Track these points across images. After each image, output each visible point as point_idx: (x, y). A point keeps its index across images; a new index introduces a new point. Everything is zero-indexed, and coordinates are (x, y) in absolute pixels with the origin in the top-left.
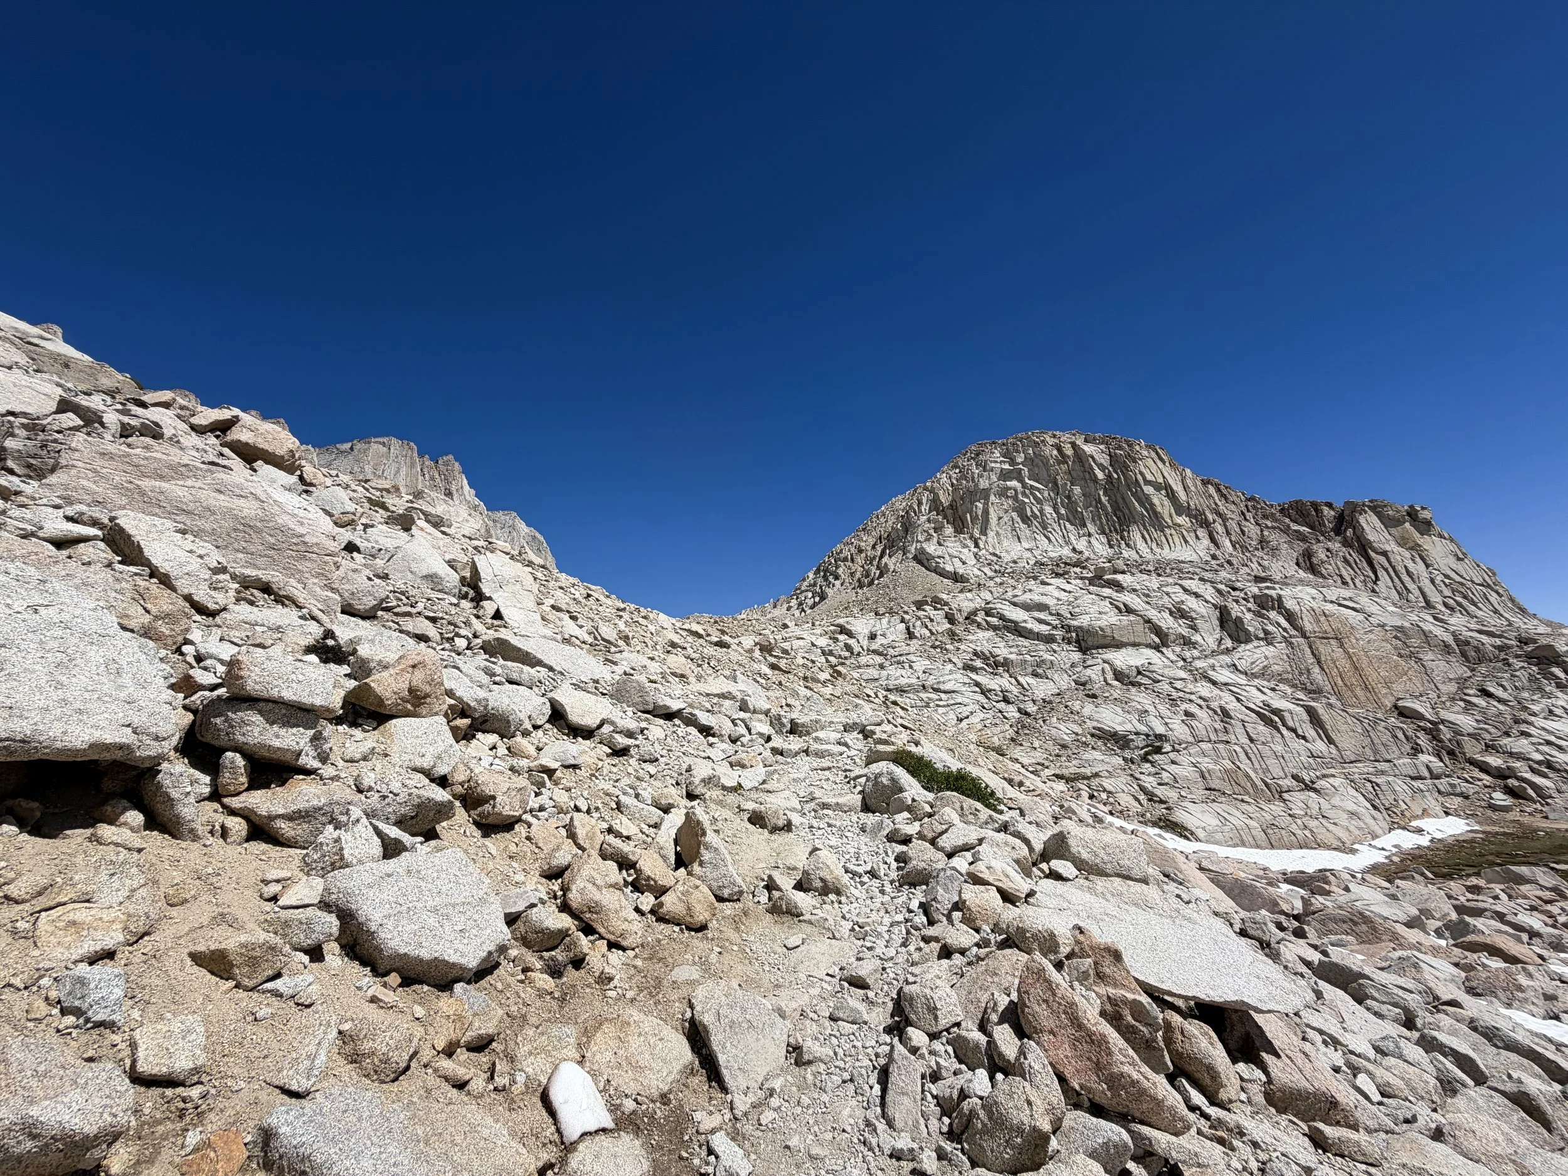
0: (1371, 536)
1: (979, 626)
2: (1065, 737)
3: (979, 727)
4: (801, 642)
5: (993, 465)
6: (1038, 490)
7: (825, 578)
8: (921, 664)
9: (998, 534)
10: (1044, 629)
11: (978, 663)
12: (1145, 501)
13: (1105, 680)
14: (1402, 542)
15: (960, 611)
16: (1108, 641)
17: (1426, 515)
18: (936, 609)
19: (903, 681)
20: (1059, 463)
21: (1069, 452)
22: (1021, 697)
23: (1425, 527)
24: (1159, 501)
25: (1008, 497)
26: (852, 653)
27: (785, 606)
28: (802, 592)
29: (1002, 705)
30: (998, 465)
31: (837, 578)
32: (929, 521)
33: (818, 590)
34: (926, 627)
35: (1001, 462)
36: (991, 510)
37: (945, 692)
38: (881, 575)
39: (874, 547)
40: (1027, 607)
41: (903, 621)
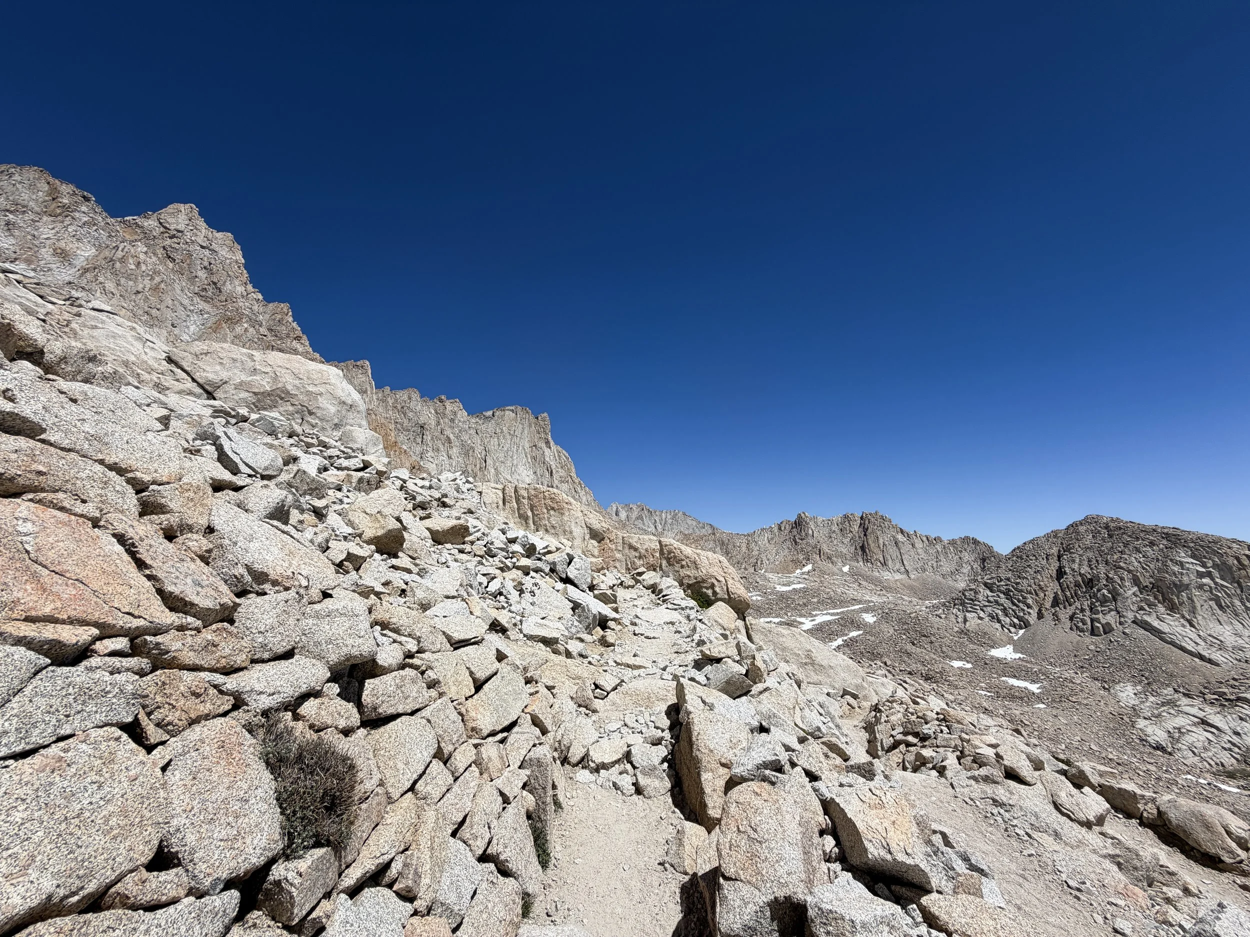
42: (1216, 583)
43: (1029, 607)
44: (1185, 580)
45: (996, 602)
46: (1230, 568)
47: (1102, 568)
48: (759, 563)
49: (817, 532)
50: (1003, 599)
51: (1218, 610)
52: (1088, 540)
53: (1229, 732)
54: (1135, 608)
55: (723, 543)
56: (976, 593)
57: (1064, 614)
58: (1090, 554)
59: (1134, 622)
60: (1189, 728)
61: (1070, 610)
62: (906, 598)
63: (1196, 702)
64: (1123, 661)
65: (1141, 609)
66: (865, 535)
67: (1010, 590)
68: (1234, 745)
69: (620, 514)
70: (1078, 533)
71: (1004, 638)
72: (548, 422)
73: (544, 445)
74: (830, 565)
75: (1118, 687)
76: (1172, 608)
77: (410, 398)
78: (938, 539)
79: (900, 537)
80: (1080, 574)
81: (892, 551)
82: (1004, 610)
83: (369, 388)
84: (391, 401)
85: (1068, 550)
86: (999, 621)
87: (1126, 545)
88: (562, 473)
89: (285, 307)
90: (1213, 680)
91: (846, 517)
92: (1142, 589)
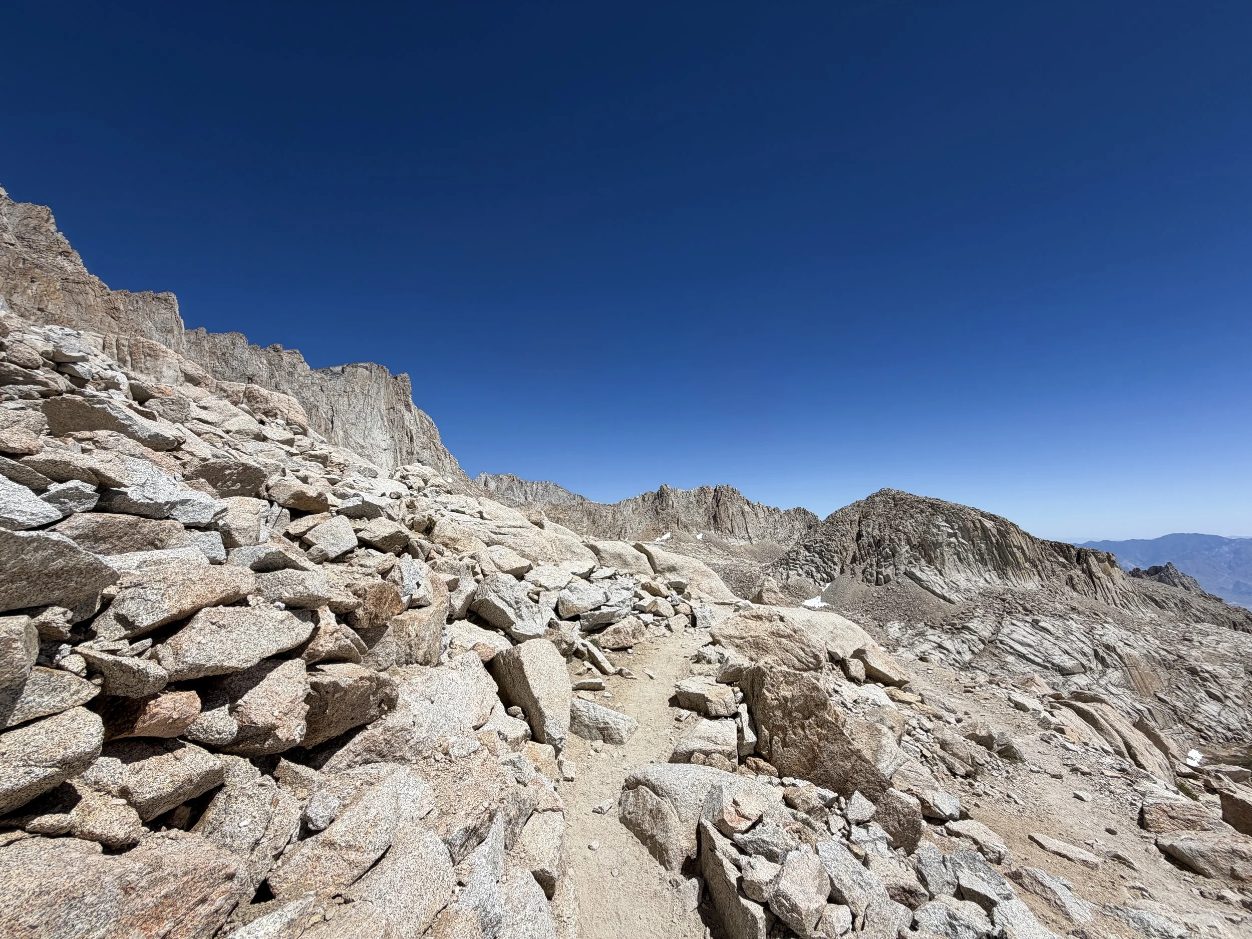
0: (1094, 569)
5: (943, 528)
6: (965, 544)
9: (949, 568)
10: (1039, 660)
12: (1013, 555)
14: (1104, 571)
15: (985, 638)
17: (1113, 558)
18: (971, 634)
20: (974, 531)
23: (1113, 564)
24: (1019, 554)
25: (951, 547)
30: (945, 529)
32: (907, 552)
34: (975, 646)
35: (947, 527)
36: (945, 554)
40: (1020, 643)
42: (959, 541)
43: (835, 564)
44: (940, 539)
45: (812, 560)
46: (968, 530)
47: (887, 531)
48: (623, 531)
49: (676, 502)
50: (817, 559)
51: (958, 562)
52: (880, 509)
53: (954, 652)
54: (906, 562)
55: (590, 514)
56: (798, 554)
57: (859, 569)
58: (881, 520)
59: (905, 573)
60: (930, 651)
61: (863, 566)
62: (747, 561)
63: (937, 632)
64: (894, 604)
65: (910, 562)
66: (717, 506)
67: (822, 551)
68: (956, 661)
69: (490, 485)
70: (874, 503)
71: (816, 591)
72: (408, 383)
73: (403, 408)
74: (686, 533)
75: (889, 625)
76: (930, 562)
77: (234, 344)
78: (776, 510)
79: (746, 507)
80: (873, 537)
81: (739, 520)
82: (817, 568)
83: (176, 328)
84: (207, 346)
85: (865, 516)
86: (813, 577)
87: (905, 512)
88: (424, 439)
89: (44, 211)
90: (949, 615)
91: (702, 489)
92: (912, 547)
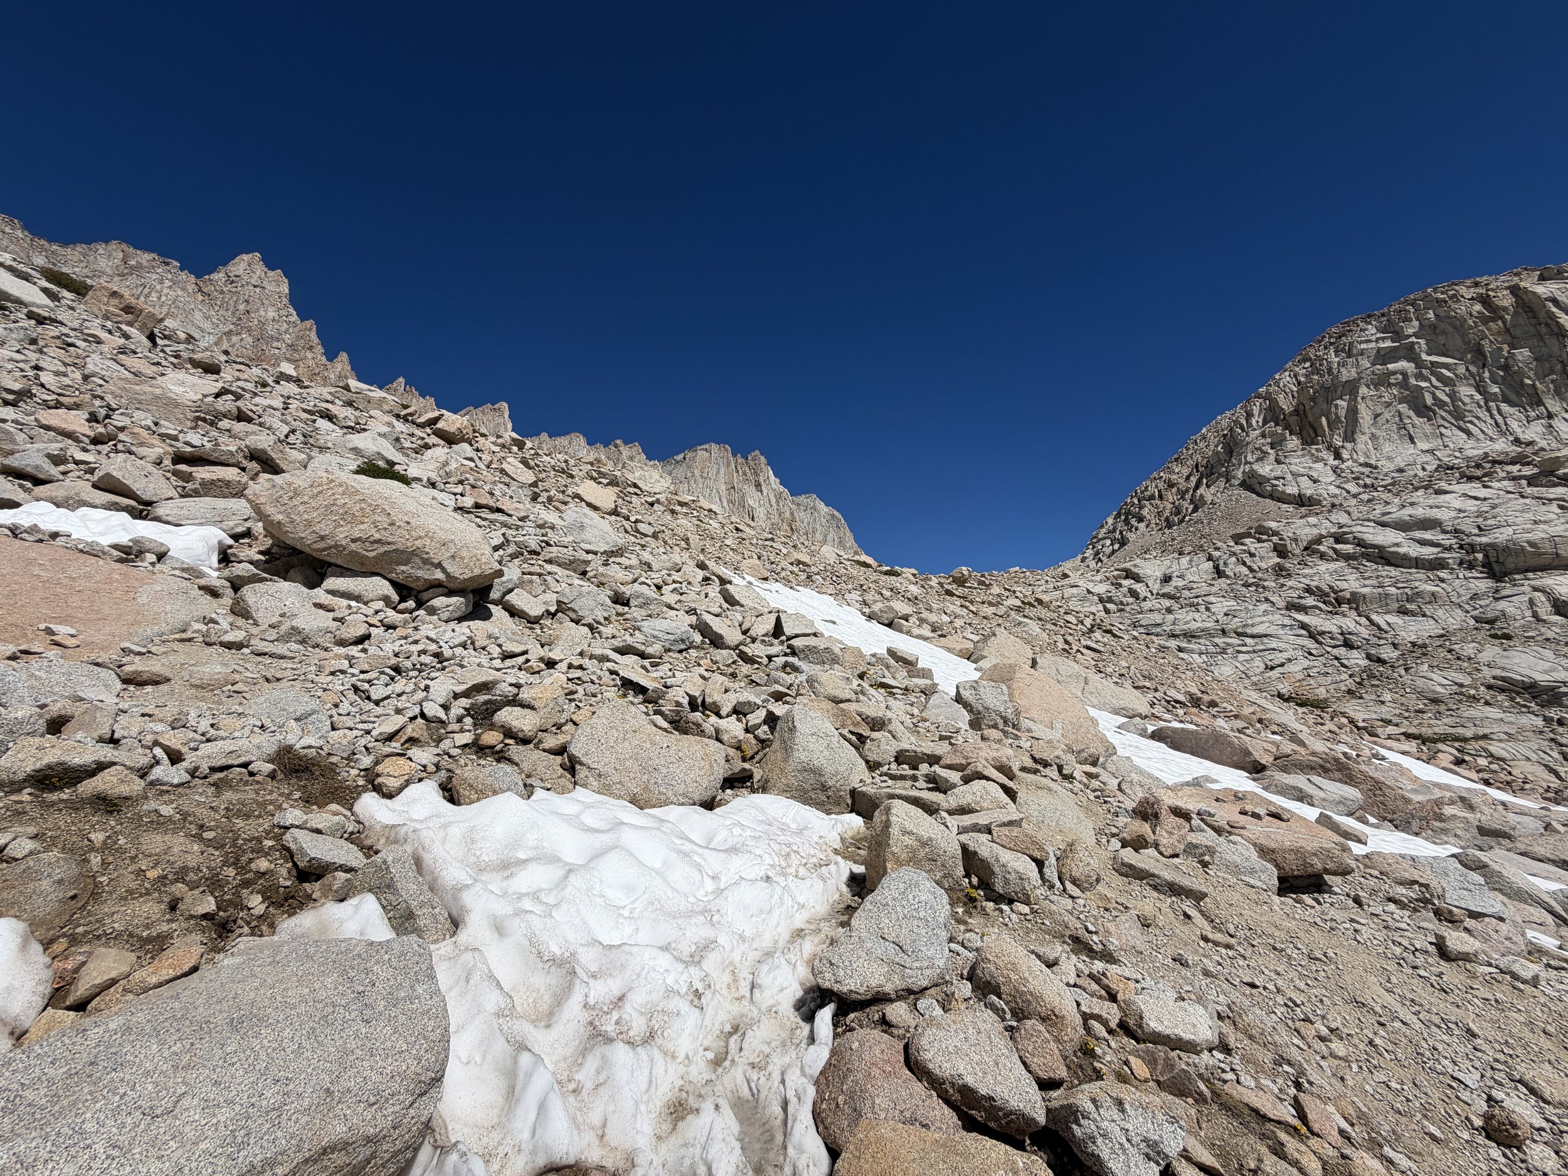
1: (1323, 556)
2: (1439, 689)
3: (1299, 676)
4: (1075, 591)
5: (1363, 346)
6: (1446, 366)
7: (1127, 522)
8: (1221, 606)
9: (1373, 437)
10: (1428, 552)
11: (1310, 601)
13: (1535, 615)
15: (1296, 540)
16: (1545, 560)
18: (1259, 541)
19: (1194, 626)
20: (1485, 321)
21: (1506, 300)
22: (1374, 640)
25: (1390, 385)
26: (1137, 599)
27: (1080, 557)
28: (1100, 540)
29: (1342, 651)
30: (1373, 345)
31: (1141, 519)
32: (1263, 435)
33: (1117, 535)
34: (1244, 564)
35: (1377, 341)
36: (1362, 407)
37: (1253, 636)
38: (1195, 510)
39: (1188, 478)
40: (1402, 526)
41: (1210, 558)
46: (1458, 325)
51: (1415, 418)
59: (1242, 482)
72: (765, 461)
76: (1312, 436)
89: (309, 323)
